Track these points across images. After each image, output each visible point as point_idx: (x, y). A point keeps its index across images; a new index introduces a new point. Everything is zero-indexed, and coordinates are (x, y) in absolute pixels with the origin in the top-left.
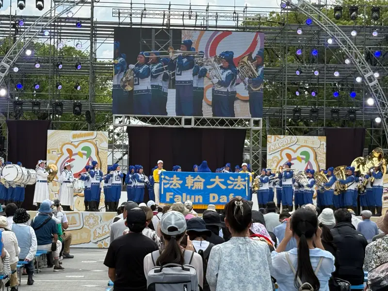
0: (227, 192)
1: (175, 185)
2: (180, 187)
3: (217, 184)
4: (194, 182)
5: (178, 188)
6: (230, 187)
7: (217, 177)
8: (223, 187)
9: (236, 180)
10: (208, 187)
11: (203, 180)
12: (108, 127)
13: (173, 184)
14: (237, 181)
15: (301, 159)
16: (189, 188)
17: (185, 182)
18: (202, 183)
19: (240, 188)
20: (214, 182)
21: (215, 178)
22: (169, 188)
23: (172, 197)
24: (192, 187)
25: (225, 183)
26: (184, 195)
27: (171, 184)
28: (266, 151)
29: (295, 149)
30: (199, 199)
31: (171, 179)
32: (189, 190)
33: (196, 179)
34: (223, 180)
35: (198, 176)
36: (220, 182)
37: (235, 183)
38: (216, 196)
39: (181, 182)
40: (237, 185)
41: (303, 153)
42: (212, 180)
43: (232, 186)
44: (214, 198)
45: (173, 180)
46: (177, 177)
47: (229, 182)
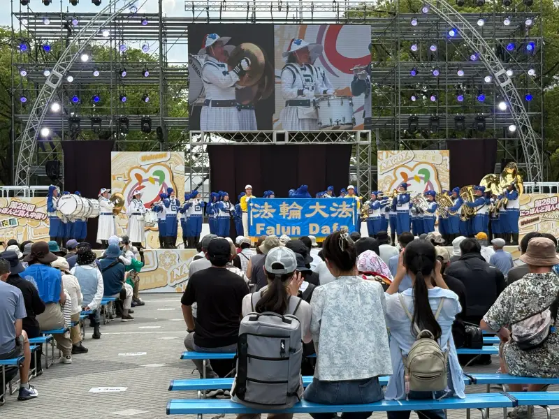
0: (330, 222)
1: (267, 215)
2: (272, 216)
3: (318, 212)
4: (289, 210)
5: (270, 218)
6: (333, 215)
7: (317, 203)
8: (325, 215)
9: (341, 206)
10: (307, 216)
11: (301, 208)
12: (184, 146)
13: (264, 214)
14: (341, 208)
15: (418, 179)
16: (284, 217)
17: (278, 211)
18: (299, 211)
19: (345, 216)
20: (313, 210)
21: (315, 205)
22: (259, 218)
23: (263, 229)
24: (288, 216)
25: (326, 211)
26: (278, 226)
27: (263, 213)
28: (377, 169)
29: (412, 167)
30: (296, 231)
31: (262, 207)
32: (284, 220)
33: (292, 207)
34: (324, 207)
35: (295, 203)
36: (322, 209)
37: (339, 210)
38: (317, 226)
39: (274, 211)
40: (343, 213)
41: (422, 171)
42: (311, 207)
43: (336, 214)
44: (314, 229)
45: (264, 209)
46: (269, 205)
47: (332, 209)
